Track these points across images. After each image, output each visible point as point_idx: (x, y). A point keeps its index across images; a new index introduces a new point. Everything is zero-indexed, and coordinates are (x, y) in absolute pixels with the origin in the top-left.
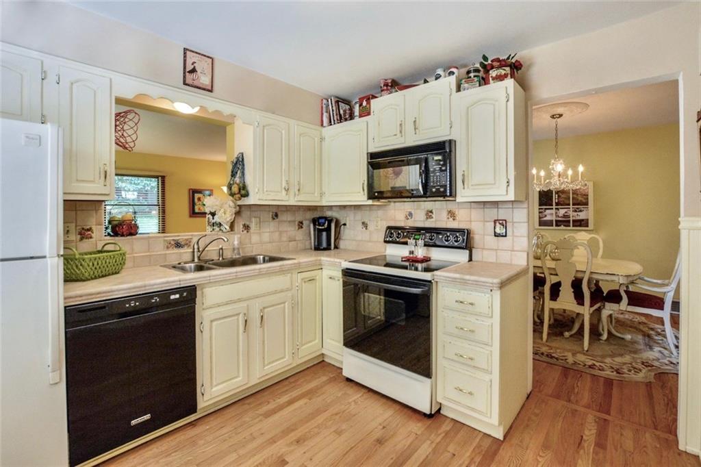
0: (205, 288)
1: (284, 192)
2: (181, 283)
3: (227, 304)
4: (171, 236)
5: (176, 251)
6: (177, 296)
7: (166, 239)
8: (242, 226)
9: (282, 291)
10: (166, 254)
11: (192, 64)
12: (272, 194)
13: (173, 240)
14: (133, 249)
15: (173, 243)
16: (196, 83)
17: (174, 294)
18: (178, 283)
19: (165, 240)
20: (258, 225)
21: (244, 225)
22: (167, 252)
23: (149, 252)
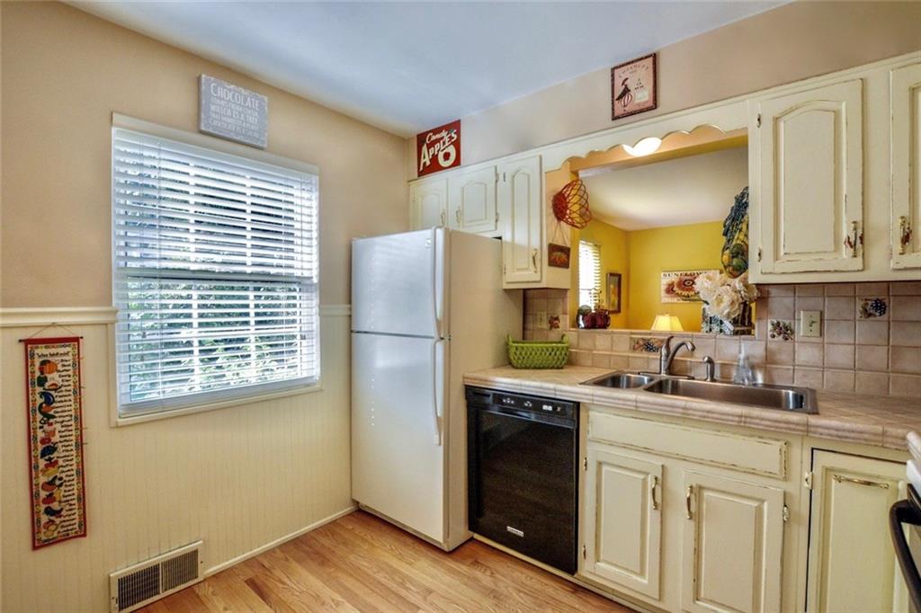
0: (593, 410)
1: (846, 252)
2: (557, 393)
3: (625, 446)
4: (641, 334)
5: (645, 354)
6: (550, 408)
7: (633, 336)
8: (770, 327)
9: (753, 472)
10: (629, 357)
11: (623, 84)
12: (803, 258)
13: (643, 339)
14: (595, 345)
15: (641, 343)
16: (628, 109)
17: (548, 404)
18: (553, 392)
19: (631, 338)
20: (816, 327)
21: (777, 326)
22: (631, 355)
23: (612, 350)
